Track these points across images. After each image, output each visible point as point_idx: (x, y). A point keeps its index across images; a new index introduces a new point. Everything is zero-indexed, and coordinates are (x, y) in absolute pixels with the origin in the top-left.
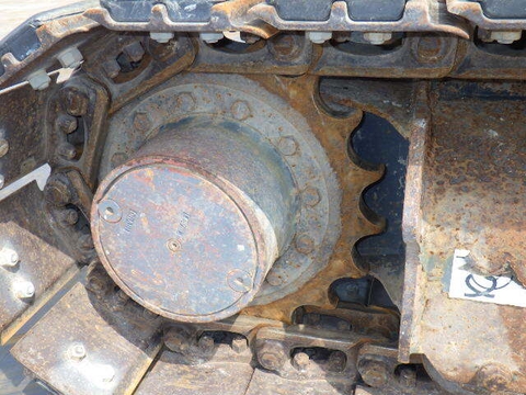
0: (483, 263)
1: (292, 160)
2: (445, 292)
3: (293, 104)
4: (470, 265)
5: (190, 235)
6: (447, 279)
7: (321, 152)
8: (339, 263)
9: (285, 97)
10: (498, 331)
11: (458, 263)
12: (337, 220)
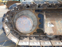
0: (50, 23)
1: (33, 18)
2: (47, 26)
3: (33, 12)
4: (49, 24)
5: (26, 23)
6: (47, 25)
7: (36, 17)
8: (37, 27)
9: (32, 12)
10: (52, 29)
11: (48, 23)
12: (37, 23)
